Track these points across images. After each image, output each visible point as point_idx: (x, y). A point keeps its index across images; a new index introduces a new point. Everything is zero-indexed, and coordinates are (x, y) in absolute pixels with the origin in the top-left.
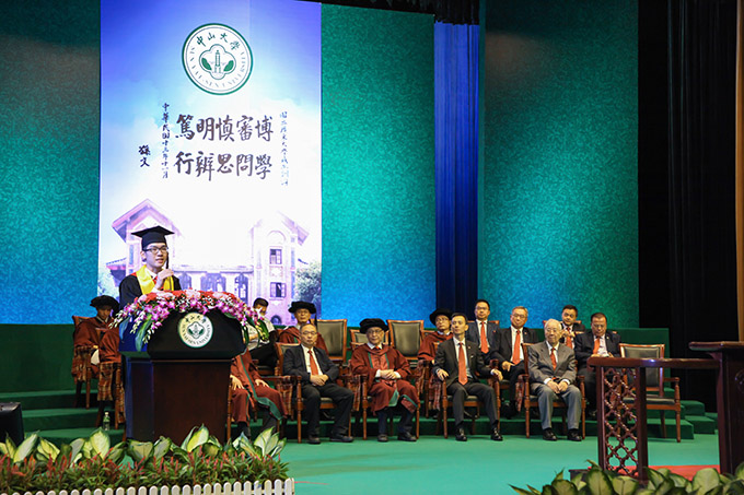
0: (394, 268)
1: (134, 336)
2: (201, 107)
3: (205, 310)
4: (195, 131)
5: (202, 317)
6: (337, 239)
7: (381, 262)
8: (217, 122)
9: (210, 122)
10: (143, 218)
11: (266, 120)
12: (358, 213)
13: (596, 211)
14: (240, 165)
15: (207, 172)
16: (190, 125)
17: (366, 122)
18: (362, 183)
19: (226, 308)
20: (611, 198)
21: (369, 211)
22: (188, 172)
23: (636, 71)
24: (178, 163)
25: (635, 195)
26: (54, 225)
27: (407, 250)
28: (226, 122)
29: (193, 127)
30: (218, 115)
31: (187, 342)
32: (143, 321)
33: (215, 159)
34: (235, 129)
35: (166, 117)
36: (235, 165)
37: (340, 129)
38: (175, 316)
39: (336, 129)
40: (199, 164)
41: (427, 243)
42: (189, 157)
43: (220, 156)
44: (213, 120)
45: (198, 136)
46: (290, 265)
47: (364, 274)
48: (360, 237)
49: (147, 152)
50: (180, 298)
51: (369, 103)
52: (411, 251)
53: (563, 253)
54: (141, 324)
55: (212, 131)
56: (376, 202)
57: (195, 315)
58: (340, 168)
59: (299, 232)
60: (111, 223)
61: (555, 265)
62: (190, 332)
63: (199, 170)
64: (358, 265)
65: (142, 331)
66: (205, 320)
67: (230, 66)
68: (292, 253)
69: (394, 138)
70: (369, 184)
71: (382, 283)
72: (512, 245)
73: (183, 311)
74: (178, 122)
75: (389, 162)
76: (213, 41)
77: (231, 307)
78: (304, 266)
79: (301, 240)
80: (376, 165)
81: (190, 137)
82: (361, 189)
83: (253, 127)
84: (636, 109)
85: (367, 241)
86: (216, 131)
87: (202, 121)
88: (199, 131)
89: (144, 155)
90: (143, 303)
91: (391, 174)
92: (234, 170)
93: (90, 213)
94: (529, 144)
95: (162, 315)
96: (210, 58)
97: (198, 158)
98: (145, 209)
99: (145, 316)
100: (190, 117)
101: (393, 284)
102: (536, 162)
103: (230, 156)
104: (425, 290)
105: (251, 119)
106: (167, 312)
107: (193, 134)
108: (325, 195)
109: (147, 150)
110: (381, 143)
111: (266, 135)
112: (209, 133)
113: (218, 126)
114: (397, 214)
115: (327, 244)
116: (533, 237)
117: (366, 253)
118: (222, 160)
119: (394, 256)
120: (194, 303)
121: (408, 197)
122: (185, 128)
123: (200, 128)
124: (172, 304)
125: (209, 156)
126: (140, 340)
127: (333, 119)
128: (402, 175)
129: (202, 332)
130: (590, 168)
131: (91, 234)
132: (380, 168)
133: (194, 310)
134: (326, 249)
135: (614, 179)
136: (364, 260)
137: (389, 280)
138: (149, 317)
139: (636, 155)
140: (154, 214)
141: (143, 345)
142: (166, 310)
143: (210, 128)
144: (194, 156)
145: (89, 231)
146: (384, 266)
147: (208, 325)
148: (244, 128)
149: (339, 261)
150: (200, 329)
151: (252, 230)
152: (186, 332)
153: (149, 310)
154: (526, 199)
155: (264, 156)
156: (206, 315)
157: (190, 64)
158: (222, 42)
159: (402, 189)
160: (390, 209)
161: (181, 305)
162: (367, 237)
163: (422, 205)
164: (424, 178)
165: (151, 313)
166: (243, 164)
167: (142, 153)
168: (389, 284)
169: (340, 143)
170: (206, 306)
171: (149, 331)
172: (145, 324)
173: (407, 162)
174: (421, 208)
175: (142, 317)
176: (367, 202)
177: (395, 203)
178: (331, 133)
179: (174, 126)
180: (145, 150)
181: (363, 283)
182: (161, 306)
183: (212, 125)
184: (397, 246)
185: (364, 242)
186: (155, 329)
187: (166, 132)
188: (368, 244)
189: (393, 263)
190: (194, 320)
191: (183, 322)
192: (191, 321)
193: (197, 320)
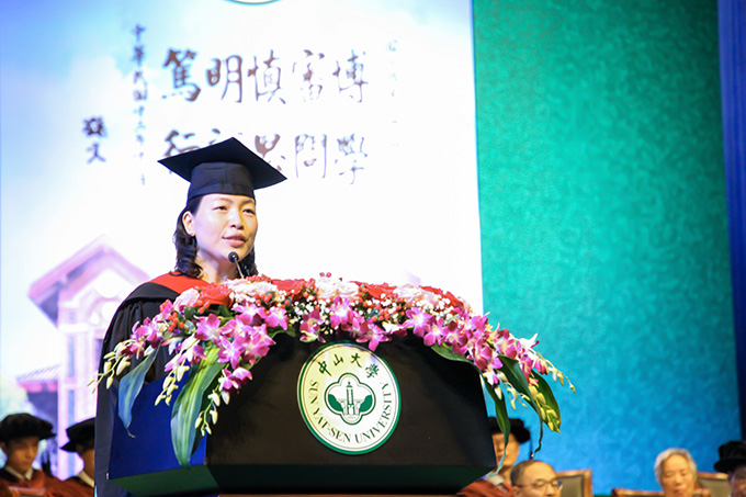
0: (644, 377)
1: (167, 412)
3: (376, 336)
4: (202, 82)
5: (366, 358)
7: (612, 363)
8: (248, 65)
9: (234, 64)
10: (95, 276)
11: (354, 58)
12: (558, 258)
14: (302, 156)
16: (191, 72)
17: (569, 58)
18: (564, 190)
19: (436, 332)
21: (583, 251)
27: (671, 335)
28: (268, 63)
29: (197, 72)
30: (251, 48)
31: (325, 435)
32: (194, 367)
34: (288, 79)
35: (139, 54)
36: (291, 154)
37: (513, 74)
38: (288, 352)
39: (504, 74)
41: (715, 320)
43: (258, 138)
44: (240, 60)
45: (210, 94)
48: (564, 309)
49: (100, 130)
50: (299, 298)
51: (574, 17)
52: (679, 340)
54: (188, 377)
55: (239, 81)
56: (598, 232)
57: (345, 351)
58: (516, 159)
60: (25, 288)
62: (334, 404)
65: (191, 397)
66: (374, 369)
69: (632, 91)
70: (579, 192)
71: (618, 411)
73: (312, 336)
74: (167, 64)
75: (622, 143)
80: (595, 150)
81: (194, 97)
82: (563, 204)
83: (327, 74)
85: (581, 317)
86: (249, 83)
87: (218, 62)
88: (212, 84)
89: (95, 138)
90: (190, 314)
91: (629, 171)
92: (289, 165)
95: (251, 347)
98: (99, 255)
99: (201, 347)
100: (190, 55)
101: (642, 411)
103: (277, 137)
104: (715, 426)
105: (322, 56)
106: (266, 339)
107: (198, 90)
108: (487, 220)
109: (100, 127)
110: (604, 104)
111: (355, 90)
112: (234, 88)
113: (252, 72)
114: (645, 257)
117: (580, 345)
118: (262, 145)
120: (342, 313)
121: (667, 219)
122: (181, 76)
123: (213, 77)
124: (278, 315)
126: (185, 426)
127: (497, 52)
128: (653, 173)
129: (367, 404)
132: (603, 156)
133: (340, 335)
136: (577, 360)
138: (211, 355)
140: (119, 267)
141: (198, 439)
142: (261, 330)
143: (235, 76)
144: (202, 139)
146: (622, 374)
147: (383, 384)
148: (308, 77)
150: (360, 394)
152: (321, 403)
153: (211, 332)
155: (352, 137)
156: (380, 351)
159: (653, 202)
160: (630, 248)
161: (304, 318)
162: (580, 309)
163: (699, 237)
164: (700, 178)
165: (216, 343)
166: (306, 154)
167: (91, 132)
168: (635, 412)
169: (516, 105)
170: (379, 324)
171: (214, 397)
172: (200, 377)
173: (661, 143)
174: (696, 244)
175: (189, 356)
176: (578, 231)
177: (638, 233)
178: (494, 83)
179: (157, 75)
180: (95, 128)
181: (576, 411)
182: (245, 321)
183: (239, 71)
184: (647, 329)
185: (574, 320)
186: (232, 391)
187: (140, 86)
188: (583, 325)
189: (641, 365)
190: (342, 368)
191: (311, 373)
192: (336, 372)
193: (353, 368)
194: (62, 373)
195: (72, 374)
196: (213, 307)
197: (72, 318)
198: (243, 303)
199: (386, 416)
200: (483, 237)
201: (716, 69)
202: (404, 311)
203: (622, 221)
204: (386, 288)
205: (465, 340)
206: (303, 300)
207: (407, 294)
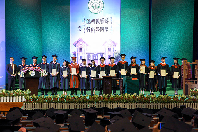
2: (92, 17)
3: (34, 70)
4: (91, 22)
6: (124, 45)
8: (96, 20)
9: (94, 20)
10: (80, 42)
11: (107, 19)
12: (129, 39)
13: (181, 38)
15: (94, 31)
17: (132, 17)
19: (37, 70)
20: (186, 35)
21: (132, 38)
22: (89, 32)
23: (194, 2)
24: (87, 30)
25: (193, 33)
26: (61, 44)
28: (98, 20)
29: (90, 21)
30: (96, 18)
33: (95, 28)
34: (100, 21)
35: (84, 19)
36: (100, 29)
37: (125, 19)
40: (92, 30)
41: (147, 45)
42: (90, 28)
44: (95, 19)
45: (92, 23)
46: (113, 51)
47: (131, 53)
48: (130, 45)
53: (172, 48)
55: (95, 22)
57: (32, 71)
58: (125, 29)
59: (115, 44)
60: (73, 44)
61: (170, 51)
63: (92, 31)
64: (129, 51)
67: (99, 7)
68: (113, 49)
70: (132, 32)
72: (158, 47)
74: (87, 20)
75: (137, 26)
76: (95, 1)
78: (116, 52)
79: (115, 46)
81: (90, 24)
83: (104, 20)
84: (193, 12)
86: (96, 22)
87: (92, 20)
92: (100, 30)
94: (163, 22)
96: (94, 5)
98: (80, 40)
100: (90, 19)
102: (165, 27)
103: (99, 27)
111: (107, 22)
112: (94, 23)
113: (96, 21)
115: (122, 46)
116: (164, 45)
118: (97, 28)
119: (138, 49)
122: (89, 22)
127: (123, 17)
130: (180, 27)
133: (32, 70)
135: (187, 30)
139: (193, 24)
140: (82, 41)
144: (91, 28)
145: (68, 45)
146: (136, 51)
148: (102, 21)
149: (125, 50)
151: (104, 44)
154: (162, 36)
155: (107, 27)
157: (89, 7)
158: (97, 2)
160: (137, 38)
166: (102, 29)
167: (79, 28)
178: (123, 20)
179: (86, 22)
180: (80, 27)
183: (95, 21)
187: (84, 23)
188: (132, 46)
189: (138, 50)
194: (76, 52)
195: (77, 52)
197: (77, 47)
200: (121, 37)
203: (137, 35)
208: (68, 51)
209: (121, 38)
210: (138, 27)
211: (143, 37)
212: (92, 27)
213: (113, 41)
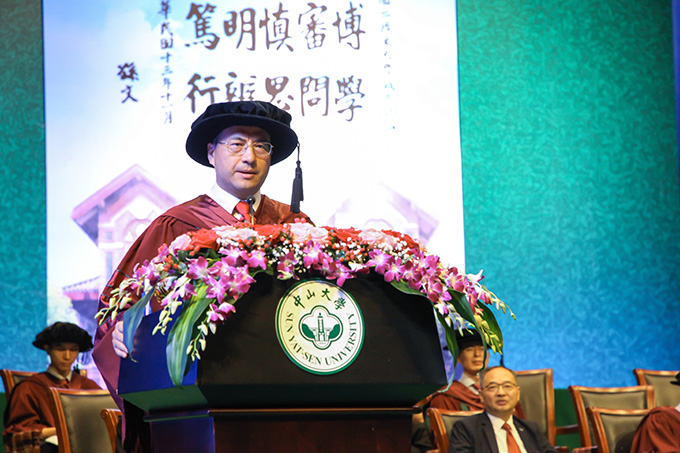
0: (604, 286)
1: (163, 340)
3: (343, 274)
4: (221, 33)
5: (335, 293)
6: (493, 232)
7: (577, 274)
8: (260, 16)
9: (247, 17)
10: (129, 201)
11: (352, 10)
12: (530, 183)
14: (307, 97)
16: (211, 23)
17: (540, 9)
18: (535, 124)
19: (395, 270)
21: (552, 177)
24: (191, 96)
27: (627, 249)
28: (277, 15)
29: (216, 25)
31: (299, 358)
32: (186, 302)
33: (260, 85)
34: (294, 29)
35: (166, 7)
36: (297, 94)
37: (491, 23)
38: (267, 289)
39: (483, 23)
40: (230, 96)
41: (666, 236)
42: (212, 84)
43: (268, 81)
44: (253, 13)
45: (227, 43)
47: (546, 299)
48: (535, 227)
49: (132, 75)
50: (277, 242)
52: (634, 253)
54: (181, 311)
55: (252, 31)
56: (564, 160)
57: (317, 287)
58: (493, 98)
59: (420, 220)
60: (69, 211)
62: (307, 332)
64: (534, 281)
65: (184, 327)
66: (342, 302)
69: (595, 37)
70: (548, 126)
71: (581, 315)
73: (287, 275)
74: (189, 17)
75: (586, 83)
77: (409, 265)
79: (425, 236)
80: (562, 89)
81: (213, 45)
82: (534, 136)
83: (328, 24)
85: (549, 234)
86: (260, 33)
87: (234, 14)
88: (228, 34)
89: (128, 81)
90: (183, 256)
91: (592, 107)
92: (295, 104)
93: (30, 191)
95: (235, 285)
97: (228, 86)
98: (132, 183)
99: (191, 287)
100: (210, 8)
101: (602, 315)
103: (286, 80)
104: (665, 327)
105: (324, 8)
106: (247, 278)
107: (217, 39)
108: (467, 151)
109: (133, 71)
110: (570, 49)
111: (353, 39)
112: (248, 37)
113: (263, 23)
114: (605, 182)
115: (474, 242)
117: (548, 258)
118: (272, 87)
119: (602, 263)
120: (313, 254)
121: (625, 149)
122: (202, 28)
123: (229, 28)
124: (258, 257)
125: (247, 80)
126: (178, 353)
128: (612, 108)
129: (336, 332)
131: (32, 232)
132: (569, 94)
133: (313, 273)
134: (472, 252)
136: (546, 271)
137: (594, 309)
138: (200, 292)
140: (149, 192)
141: (189, 364)
142: (243, 271)
143: (248, 27)
144: (220, 82)
145: (28, 228)
146: (585, 283)
147: (350, 315)
148: (312, 27)
150: (330, 324)
152: (296, 331)
153: (201, 272)
155: (351, 80)
156: (347, 287)
159: (613, 133)
160: (592, 174)
161: (281, 259)
162: (549, 227)
163: (653, 164)
164: (654, 113)
165: (205, 281)
166: (311, 95)
167: (124, 77)
168: (595, 315)
169: (492, 51)
170: (345, 264)
171: (203, 328)
172: (191, 310)
173: (620, 82)
174: (650, 170)
175: (182, 292)
176: (547, 160)
177: (599, 160)
178: (475, 31)
179: (181, 26)
180: (128, 72)
181: (544, 315)
182: (230, 263)
183: (252, 22)
184: (607, 243)
185: (544, 236)
186: (218, 322)
187: (166, 36)
188: (551, 241)
189: (601, 275)
190: (314, 301)
191: (287, 306)
192: (309, 304)
193: (323, 301)
196: (203, 250)
197: (110, 238)
198: (228, 247)
199: (351, 342)
200: (464, 165)
201: (669, 17)
202: (368, 252)
203: (585, 151)
204: (353, 232)
205: (419, 277)
206: (280, 243)
207: (369, 238)
208: (24, 273)
209: (469, 171)
210: (594, 90)
211: (629, 166)
212: (233, 75)
213: (407, 196)
